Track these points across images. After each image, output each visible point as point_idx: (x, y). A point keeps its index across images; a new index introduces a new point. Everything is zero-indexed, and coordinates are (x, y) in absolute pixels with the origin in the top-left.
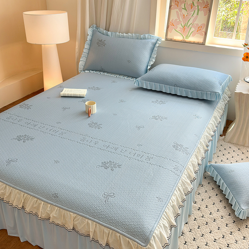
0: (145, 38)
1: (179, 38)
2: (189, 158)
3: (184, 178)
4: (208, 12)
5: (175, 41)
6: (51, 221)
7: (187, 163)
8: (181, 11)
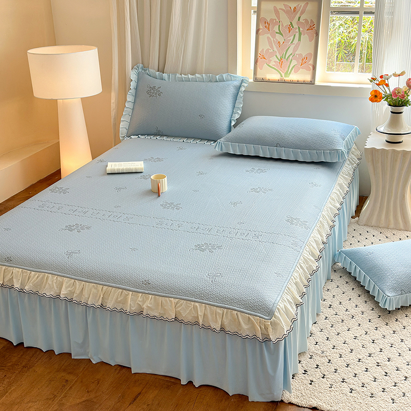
0: (222, 80)
1: (275, 76)
2: (310, 233)
3: (306, 254)
4: (315, 35)
5: (269, 81)
6: (144, 313)
7: (308, 238)
8: (274, 37)
